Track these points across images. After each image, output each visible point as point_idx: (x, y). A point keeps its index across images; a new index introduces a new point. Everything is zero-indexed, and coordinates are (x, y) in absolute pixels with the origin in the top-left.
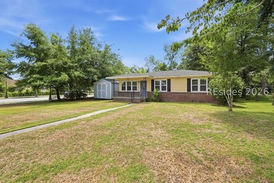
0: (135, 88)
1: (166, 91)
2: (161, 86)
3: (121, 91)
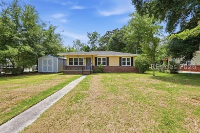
0: (81, 63)
1: (106, 65)
2: (102, 61)
3: (69, 65)
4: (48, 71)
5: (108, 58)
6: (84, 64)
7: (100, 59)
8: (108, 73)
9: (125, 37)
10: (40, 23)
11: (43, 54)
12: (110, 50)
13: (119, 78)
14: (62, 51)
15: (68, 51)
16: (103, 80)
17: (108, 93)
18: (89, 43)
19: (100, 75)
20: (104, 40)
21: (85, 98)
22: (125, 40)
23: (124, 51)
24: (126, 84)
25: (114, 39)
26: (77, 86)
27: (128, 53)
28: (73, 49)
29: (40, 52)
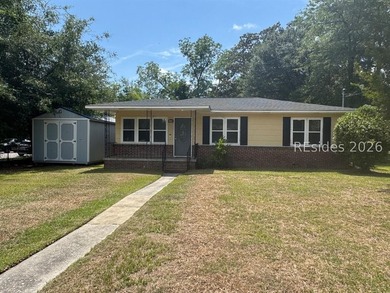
0: (160, 136)
1: (238, 144)
2: (225, 131)
3: (122, 142)
4: (59, 159)
5: (244, 120)
6: (170, 140)
7: (218, 124)
8: (244, 168)
9: (302, 51)
10: (39, 13)
11: (45, 108)
12: (251, 94)
13: (280, 188)
14: (103, 96)
15: (122, 99)
16: (228, 193)
17: (243, 246)
18: (185, 72)
19: (219, 175)
20: (235, 61)
21: (158, 264)
22: (302, 60)
23: (298, 99)
24: (308, 214)
25: (266, 57)
26: (139, 214)
27: (313, 102)
28: (138, 91)
29: (38, 100)
